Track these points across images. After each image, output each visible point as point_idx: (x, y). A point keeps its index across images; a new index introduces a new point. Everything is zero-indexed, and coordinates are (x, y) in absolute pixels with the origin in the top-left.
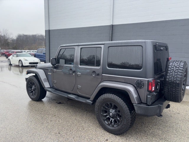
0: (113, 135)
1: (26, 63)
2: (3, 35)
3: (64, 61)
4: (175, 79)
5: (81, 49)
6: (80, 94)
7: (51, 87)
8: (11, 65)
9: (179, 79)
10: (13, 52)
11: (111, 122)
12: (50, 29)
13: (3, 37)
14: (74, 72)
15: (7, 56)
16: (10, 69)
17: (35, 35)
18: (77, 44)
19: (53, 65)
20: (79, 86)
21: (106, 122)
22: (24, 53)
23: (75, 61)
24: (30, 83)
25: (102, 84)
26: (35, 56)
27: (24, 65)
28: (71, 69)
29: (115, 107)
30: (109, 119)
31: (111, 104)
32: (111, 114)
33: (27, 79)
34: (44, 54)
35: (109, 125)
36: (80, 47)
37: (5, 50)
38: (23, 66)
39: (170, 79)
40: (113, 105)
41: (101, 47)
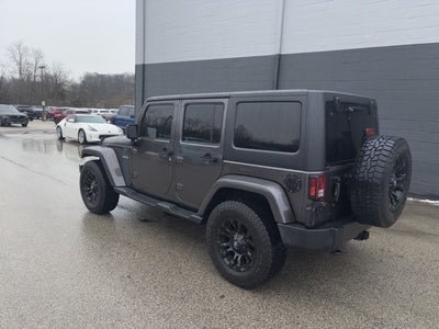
0: (238, 289)
1: (93, 137)
2: (52, 73)
3: (154, 130)
4: (371, 175)
5: (186, 105)
6: (180, 200)
7: (127, 186)
8: (62, 139)
9: (380, 176)
10: (71, 112)
11: (236, 261)
12: (146, 63)
13: (52, 77)
14: (170, 154)
15: (57, 120)
16: (60, 149)
17: (122, 76)
18: (179, 96)
19: (133, 139)
20: (179, 184)
21: (225, 259)
22: (93, 114)
23: (173, 131)
24: (87, 176)
25: (220, 180)
26: (114, 121)
27: (89, 139)
28: (165, 149)
29: (244, 230)
30: (232, 254)
31: (236, 223)
32: (235, 244)
33: (81, 167)
34: (132, 117)
35: (231, 266)
36: (185, 102)
37: (55, 108)
38: (86, 143)
39: (361, 175)
40: (239, 225)
41: (222, 103)
